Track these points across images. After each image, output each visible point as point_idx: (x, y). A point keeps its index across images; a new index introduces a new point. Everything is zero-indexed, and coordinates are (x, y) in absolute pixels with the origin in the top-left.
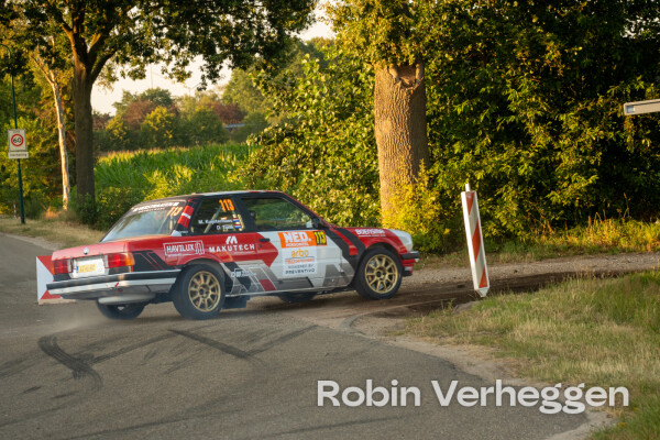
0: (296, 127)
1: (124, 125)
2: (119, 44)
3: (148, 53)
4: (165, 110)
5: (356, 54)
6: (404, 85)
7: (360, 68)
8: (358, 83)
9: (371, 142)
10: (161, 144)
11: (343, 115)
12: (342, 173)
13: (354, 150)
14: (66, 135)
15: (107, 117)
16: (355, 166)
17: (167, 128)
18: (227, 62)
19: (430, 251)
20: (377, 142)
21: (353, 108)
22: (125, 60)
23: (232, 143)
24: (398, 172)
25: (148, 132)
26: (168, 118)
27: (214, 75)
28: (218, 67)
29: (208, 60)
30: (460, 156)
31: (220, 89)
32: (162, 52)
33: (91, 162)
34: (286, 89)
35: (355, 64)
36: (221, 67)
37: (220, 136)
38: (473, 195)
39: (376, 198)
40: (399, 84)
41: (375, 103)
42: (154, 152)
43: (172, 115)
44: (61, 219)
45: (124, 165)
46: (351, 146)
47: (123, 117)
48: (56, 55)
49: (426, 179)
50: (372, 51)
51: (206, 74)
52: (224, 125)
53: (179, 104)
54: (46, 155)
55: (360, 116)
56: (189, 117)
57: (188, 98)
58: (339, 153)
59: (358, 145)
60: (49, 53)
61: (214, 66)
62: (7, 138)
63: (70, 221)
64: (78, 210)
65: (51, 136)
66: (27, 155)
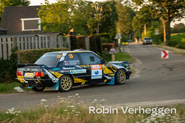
2: (176, 15)
3: (181, 16)
10: (182, 32)
14: (166, 31)
17: (183, 30)
22: (177, 18)
32: (184, 16)
33: (169, 35)
42: (181, 34)
43: (184, 27)
44: (164, 45)
47: (175, 28)
48: (165, 17)
54: (161, 34)
60: (163, 17)
62: (155, 31)
63: (166, 45)
64: (167, 43)
65: (162, 31)
66: (158, 34)
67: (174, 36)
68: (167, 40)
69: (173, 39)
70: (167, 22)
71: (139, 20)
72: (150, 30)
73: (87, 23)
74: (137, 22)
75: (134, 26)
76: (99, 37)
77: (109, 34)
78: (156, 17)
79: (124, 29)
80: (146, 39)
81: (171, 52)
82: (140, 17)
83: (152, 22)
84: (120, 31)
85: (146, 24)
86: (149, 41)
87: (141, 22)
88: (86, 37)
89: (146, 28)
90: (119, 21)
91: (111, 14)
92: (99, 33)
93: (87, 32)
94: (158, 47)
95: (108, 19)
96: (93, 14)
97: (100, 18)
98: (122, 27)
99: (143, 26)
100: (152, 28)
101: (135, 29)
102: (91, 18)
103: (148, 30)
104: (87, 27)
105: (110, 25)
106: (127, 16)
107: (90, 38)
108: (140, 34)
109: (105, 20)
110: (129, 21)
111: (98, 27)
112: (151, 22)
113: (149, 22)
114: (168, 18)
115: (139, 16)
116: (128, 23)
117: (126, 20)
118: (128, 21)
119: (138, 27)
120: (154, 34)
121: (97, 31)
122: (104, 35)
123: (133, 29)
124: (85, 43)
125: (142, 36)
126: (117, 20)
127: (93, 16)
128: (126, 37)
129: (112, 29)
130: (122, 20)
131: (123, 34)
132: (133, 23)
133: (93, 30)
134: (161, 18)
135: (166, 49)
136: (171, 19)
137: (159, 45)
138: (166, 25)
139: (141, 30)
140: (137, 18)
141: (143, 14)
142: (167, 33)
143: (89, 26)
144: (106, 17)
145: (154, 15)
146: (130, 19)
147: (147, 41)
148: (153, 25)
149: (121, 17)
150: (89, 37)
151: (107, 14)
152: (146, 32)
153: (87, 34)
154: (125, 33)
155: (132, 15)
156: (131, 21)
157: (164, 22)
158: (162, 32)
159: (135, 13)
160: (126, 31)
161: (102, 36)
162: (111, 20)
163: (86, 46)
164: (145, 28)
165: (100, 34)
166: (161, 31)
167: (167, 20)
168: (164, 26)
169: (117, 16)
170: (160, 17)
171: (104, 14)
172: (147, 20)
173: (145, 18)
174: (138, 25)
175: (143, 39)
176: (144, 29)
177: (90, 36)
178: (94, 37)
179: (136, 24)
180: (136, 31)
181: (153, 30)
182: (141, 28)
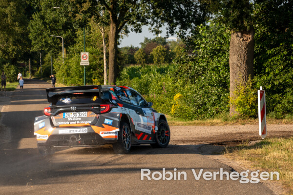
1: (143, 53)
4: (162, 47)
6: (243, 40)
19: (251, 117)
20: (230, 65)
24: (238, 79)
27: (172, 32)
28: (174, 28)
29: (169, 25)
30: (268, 74)
32: (149, 20)
36: (176, 29)
38: (263, 92)
40: (241, 39)
41: (230, 48)
47: (144, 49)
49: (251, 83)
51: (168, 31)
53: (170, 44)
61: (173, 28)
62: (80, 56)
65: (102, 56)
75: (35, 39)
101: (38, 46)
119: (45, 42)
123: (33, 46)
125: (56, 67)
132: (32, 31)
136: (121, 25)
140: (42, 18)
148: (80, 38)
174: (45, 37)
182: (53, 44)
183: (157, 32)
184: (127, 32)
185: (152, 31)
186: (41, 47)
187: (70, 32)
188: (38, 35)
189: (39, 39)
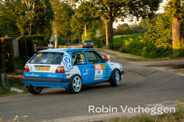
0: (155, 30)
2: (119, 14)
3: (125, 16)
4: (127, 28)
5: (169, 16)
7: (169, 18)
8: (169, 22)
9: (171, 34)
10: (126, 34)
11: (165, 28)
12: (165, 40)
13: (167, 35)
14: (108, 32)
15: (115, 29)
16: (167, 38)
17: (127, 31)
18: (141, 18)
20: (173, 34)
21: (167, 27)
22: (120, 17)
23: (141, 34)
24: (177, 40)
25: (123, 32)
26: (127, 29)
27: (138, 20)
31: (138, 23)
32: (127, 16)
33: (112, 37)
34: (154, 23)
35: (168, 18)
37: (138, 33)
39: (172, 45)
40: (178, 22)
41: (172, 26)
42: (125, 36)
43: (128, 28)
44: (106, 48)
45: (119, 38)
46: (167, 34)
47: (119, 29)
48: (106, 17)
49: (183, 41)
50: (172, 15)
51: (136, 20)
52: (139, 31)
53: (130, 26)
54: (103, 36)
55: (169, 28)
56: (132, 29)
57: (132, 25)
58: (164, 36)
59: (168, 34)
60: (105, 16)
61: (138, 18)
62: (96, 33)
63: (108, 49)
64: (110, 47)
65: (105, 32)
66: (100, 36)
67: (117, 38)
68: (109, 43)
69: (116, 41)
70: (109, 22)
71: (79, 20)
72: (91, 31)
73: (16, 22)
74: (76, 21)
75: (73, 26)
76: (30, 39)
77: (43, 35)
78: (96, 16)
79: (61, 30)
80: (86, 42)
81: (113, 57)
82: (80, 16)
83: (93, 23)
84: (56, 32)
85: (87, 24)
86: (90, 44)
87: (80, 21)
88: (14, 39)
89: (87, 28)
90: (55, 21)
91: (45, 12)
92: (32, 34)
93: (16, 33)
94: (99, 51)
95: (42, 17)
96: (24, 11)
97: (32, 16)
98: (58, 28)
99: (82, 27)
100: (93, 30)
101: (74, 29)
102: (22, 16)
103: (88, 31)
104: (17, 27)
105: (44, 25)
106: (64, 15)
107: (19, 41)
108: (79, 36)
109: (38, 19)
110: (67, 20)
111: (30, 28)
112: (91, 21)
113: (90, 22)
114: (110, 17)
115: (78, 14)
116: (66, 23)
117: (63, 19)
118: (65, 21)
119: (78, 27)
120: (95, 36)
121: (29, 32)
122: (37, 37)
123: (72, 30)
124: (13, 46)
125: (82, 38)
126: (53, 19)
127: (23, 14)
128: (63, 39)
129: (48, 30)
130: (58, 19)
131: (61, 35)
132: (72, 23)
133: (24, 31)
134: (102, 18)
135: (108, 53)
136: (114, 19)
137: (100, 49)
138: (108, 26)
139: (81, 32)
140: (76, 17)
141: (82, 13)
142: (109, 35)
143: (19, 26)
144: (39, 16)
145: (94, 14)
146: (68, 18)
147: (87, 44)
148: (94, 25)
149: (57, 16)
150: (17, 39)
151: (40, 12)
152: (87, 33)
153: (17, 36)
154: (63, 34)
155: (70, 13)
156: (69, 20)
157: (106, 22)
158: (104, 34)
159: (74, 11)
160: (63, 32)
161: (35, 38)
162: (45, 20)
163: (13, 50)
164: (85, 28)
165: (32, 36)
166: (103, 32)
167: (109, 20)
168: (106, 27)
169: (52, 14)
170: (101, 15)
171: (37, 11)
172: (87, 19)
173: (85, 18)
174: (77, 25)
175: (83, 41)
176: (84, 30)
177: (19, 37)
178: (25, 39)
179: (75, 24)
180: (75, 32)
181: (94, 31)
182: (81, 28)
183: (132, 21)
184: (117, 21)
185: (129, 21)
186: (76, 30)
187: (88, 22)
188: (74, 25)
189: (74, 27)
